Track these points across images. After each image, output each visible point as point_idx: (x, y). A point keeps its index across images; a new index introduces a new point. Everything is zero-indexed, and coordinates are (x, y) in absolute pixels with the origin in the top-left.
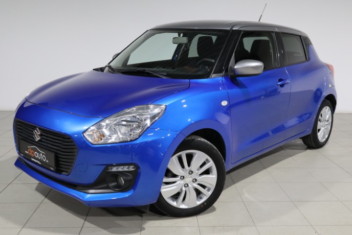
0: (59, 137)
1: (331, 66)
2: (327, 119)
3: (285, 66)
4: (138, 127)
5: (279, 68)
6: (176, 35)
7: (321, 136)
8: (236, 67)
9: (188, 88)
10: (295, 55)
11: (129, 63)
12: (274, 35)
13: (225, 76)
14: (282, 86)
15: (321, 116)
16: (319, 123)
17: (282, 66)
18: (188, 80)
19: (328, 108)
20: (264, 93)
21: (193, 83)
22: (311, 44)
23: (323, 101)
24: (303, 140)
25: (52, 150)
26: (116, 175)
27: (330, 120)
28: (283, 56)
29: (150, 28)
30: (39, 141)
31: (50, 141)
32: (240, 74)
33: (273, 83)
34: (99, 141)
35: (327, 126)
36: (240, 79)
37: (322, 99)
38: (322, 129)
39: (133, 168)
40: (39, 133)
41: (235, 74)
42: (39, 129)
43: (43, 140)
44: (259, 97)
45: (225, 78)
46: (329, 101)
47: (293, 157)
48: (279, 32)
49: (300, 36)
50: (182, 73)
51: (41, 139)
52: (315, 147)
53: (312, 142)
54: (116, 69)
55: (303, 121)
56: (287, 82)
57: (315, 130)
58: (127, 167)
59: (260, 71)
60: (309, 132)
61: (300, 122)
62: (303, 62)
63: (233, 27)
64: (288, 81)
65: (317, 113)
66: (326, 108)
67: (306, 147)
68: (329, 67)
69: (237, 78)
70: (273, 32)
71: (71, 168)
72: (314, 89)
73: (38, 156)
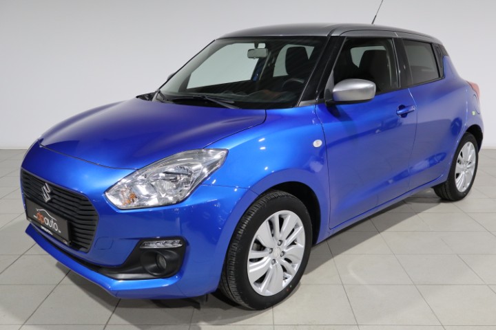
0: (74, 197)
1: (476, 85)
2: (469, 160)
3: (408, 87)
4: (187, 182)
5: (401, 89)
6: (252, 46)
7: (460, 184)
8: (334, 90)
9: (262, 124)
10: (423, 70)
11: (190, 86)
12: (392, 43)
13: (320, 104)
14: (404, 115)
15: (461, 155)
16: (458, 164)
17: (404, 87)
18: (263, 111)
19: (471, 144)
20: (380, 125)
21: (271, 115)
22: (447, 55)
23: (465, 135)
24: (435, 190)
25: (65, 215)
26: (155, 254)
27: (474, 162)
28: (406, 73)
29: (218, 37)
30: (50, 201)
31: (63, 202)
32: (341, 100)
33: (391, 111)
34: (130, 204)
35: (470, 169)
36: (342, 106)
37: (463, 131)
38: (463, 173)
39: (180, 243)
40: (49, 191)
41: (333, 100)
42: (49, 184)
43: (54, 201)
44: (372, 132)
45: (319, 107)
46: (472, 135)
47: (419, 214)
48: (399, 39)
49: (431, 44)
50: (257, 101)
51: (52, 199)
52: (451, 198)
53: (448, 193)
54: (168, 96)
55: (435, 163)
56: (412, 110)
57: (452, 176)
58: (171, 241)
59: (371, 95)
60: (444, 178)
61: (431, 165)
62: (435, 81)
63: (332, 32)
64: (413, 108)
65: (455, 151)
66: (468, 145)
67: (439, 198)
68: (472, 87)
69: (338, 107)
70: (391, 38)
71: (90, 242)
72: (452, 118)
73: (47, 221)
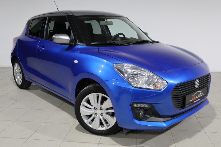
73: (198, 96)
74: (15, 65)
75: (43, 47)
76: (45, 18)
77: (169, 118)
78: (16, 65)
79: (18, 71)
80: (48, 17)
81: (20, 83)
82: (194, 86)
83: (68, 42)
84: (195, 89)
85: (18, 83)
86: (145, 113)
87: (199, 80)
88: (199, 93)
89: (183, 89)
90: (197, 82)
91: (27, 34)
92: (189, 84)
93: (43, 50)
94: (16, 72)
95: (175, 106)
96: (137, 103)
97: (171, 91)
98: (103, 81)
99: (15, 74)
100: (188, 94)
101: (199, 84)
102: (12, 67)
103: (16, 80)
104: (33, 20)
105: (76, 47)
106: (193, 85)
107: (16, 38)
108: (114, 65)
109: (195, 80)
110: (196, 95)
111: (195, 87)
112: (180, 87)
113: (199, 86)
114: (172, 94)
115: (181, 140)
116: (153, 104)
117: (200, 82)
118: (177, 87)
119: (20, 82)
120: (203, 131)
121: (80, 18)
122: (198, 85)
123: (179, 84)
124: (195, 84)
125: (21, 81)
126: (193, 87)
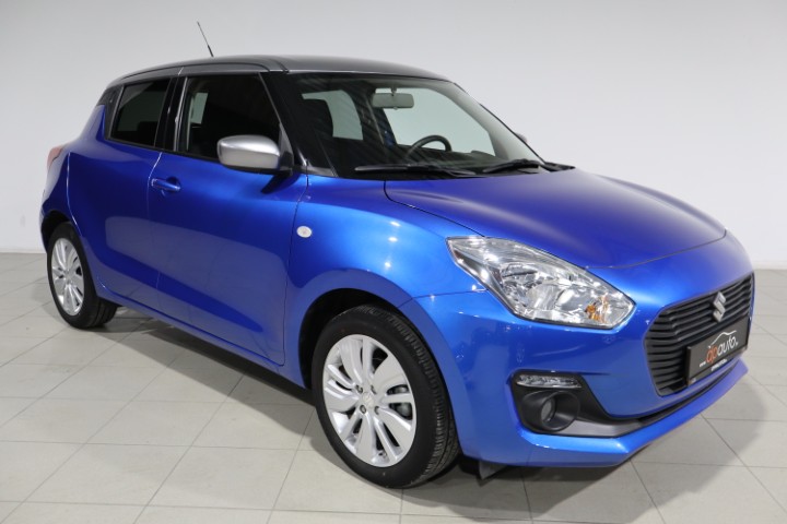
73: (723, 349)
74: (56, 247)
75: (173, 181)
76: (175, 78)
77: (636, 425)
78: (61, 246)
79: (69, 267)
80: (189, 77)
81: (77, 310)
82: (711, 315)
83: (272, 164)
84: (714, 324)
85: (66, 309)
86: (556, 409)
87: (725, 295)
88: (725, 339)
89: (681, 326)
90: (720, 302)
91: (106, 134)
92: (695, 307)
93: (171, 192)
94: (60, 269)
95: (658, 383)
96: (530, 373)
97: (647, 333)
98: (409, 299)
99: (55, 278)
100: (696, 341)
101: (726, 307)
102: (44, 251)
103: (61, 299)
104: (126, 86)
105: (302, 180)
106: (709, 312)
107: (61, 150)
108: (450, 242)
109: (715, 295)
110: (717, 344)
111: (714, 320)
112: (671, 318)
113: (726, 314)
114: (646, 342)
115: (673, 495)
116: (585, 377)
117: (727, 300)
118: (664, 318)
119: (74, 303)
120: (737, 462)
121: (304, 81)
122: (723, 310)
123: (667, 307)
124: (713, 308)
125: (81, 300)
126: (709, 319)
